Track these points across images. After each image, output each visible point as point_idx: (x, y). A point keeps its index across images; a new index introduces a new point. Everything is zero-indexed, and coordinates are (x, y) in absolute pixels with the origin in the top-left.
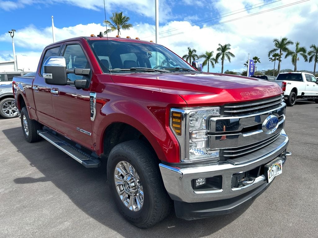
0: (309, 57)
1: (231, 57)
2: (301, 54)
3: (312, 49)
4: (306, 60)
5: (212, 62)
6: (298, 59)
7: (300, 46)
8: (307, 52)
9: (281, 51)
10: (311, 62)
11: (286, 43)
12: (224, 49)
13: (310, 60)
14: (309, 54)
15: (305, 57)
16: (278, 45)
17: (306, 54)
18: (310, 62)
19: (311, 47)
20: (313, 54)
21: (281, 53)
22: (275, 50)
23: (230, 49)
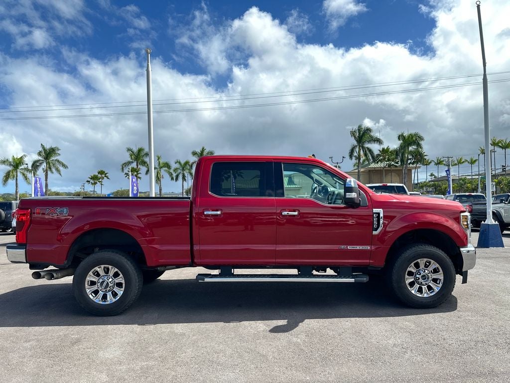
0: (174, 175)
1: (61, 168)
2: (165, 170)
3: (177, 166)
4: (172, 179)
5: (24, 174)
6: (163, 177)
7: (161, 161)
8: (173, 168)
9: (137, 165)
10: (178, 182)
11: (143, 154)
12: (48, 154)
13: (177, 179)
14: (175, 170)
15: (171, 175)
16: (133, 157)
17: (172, 171)
18: (176, 181)
19: (176, 163)
20: (180, 171)
21: (137, 167)
22: (130, 163)
23: (59, 154)
